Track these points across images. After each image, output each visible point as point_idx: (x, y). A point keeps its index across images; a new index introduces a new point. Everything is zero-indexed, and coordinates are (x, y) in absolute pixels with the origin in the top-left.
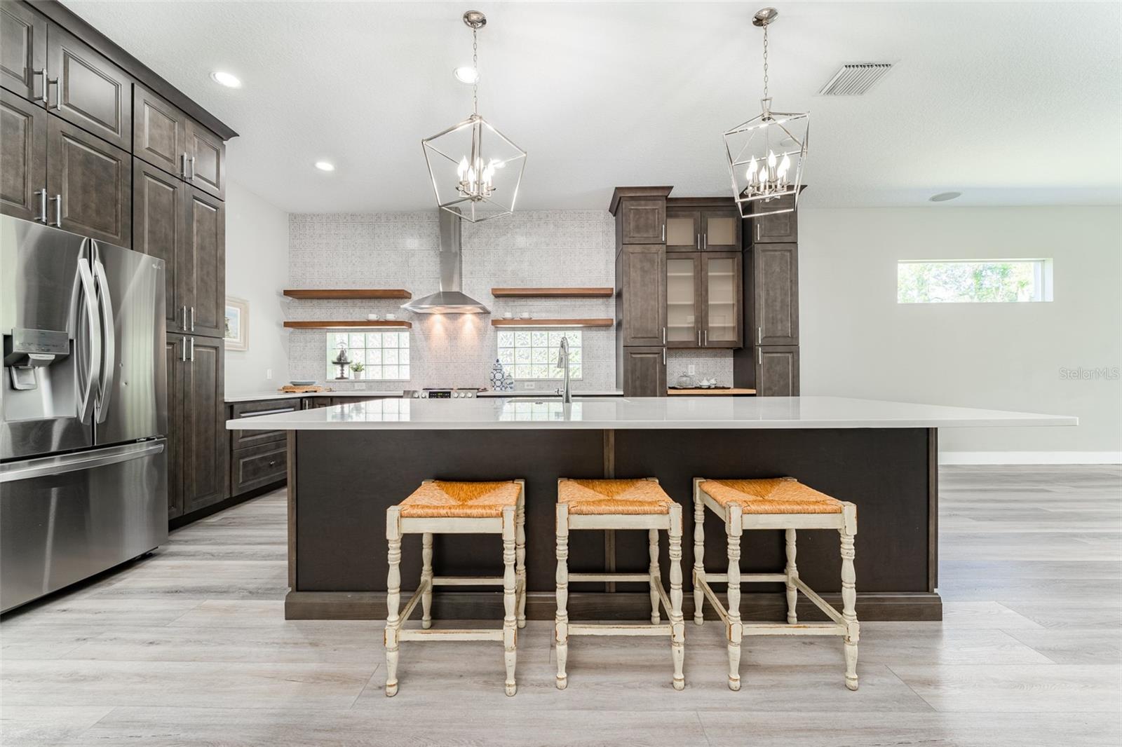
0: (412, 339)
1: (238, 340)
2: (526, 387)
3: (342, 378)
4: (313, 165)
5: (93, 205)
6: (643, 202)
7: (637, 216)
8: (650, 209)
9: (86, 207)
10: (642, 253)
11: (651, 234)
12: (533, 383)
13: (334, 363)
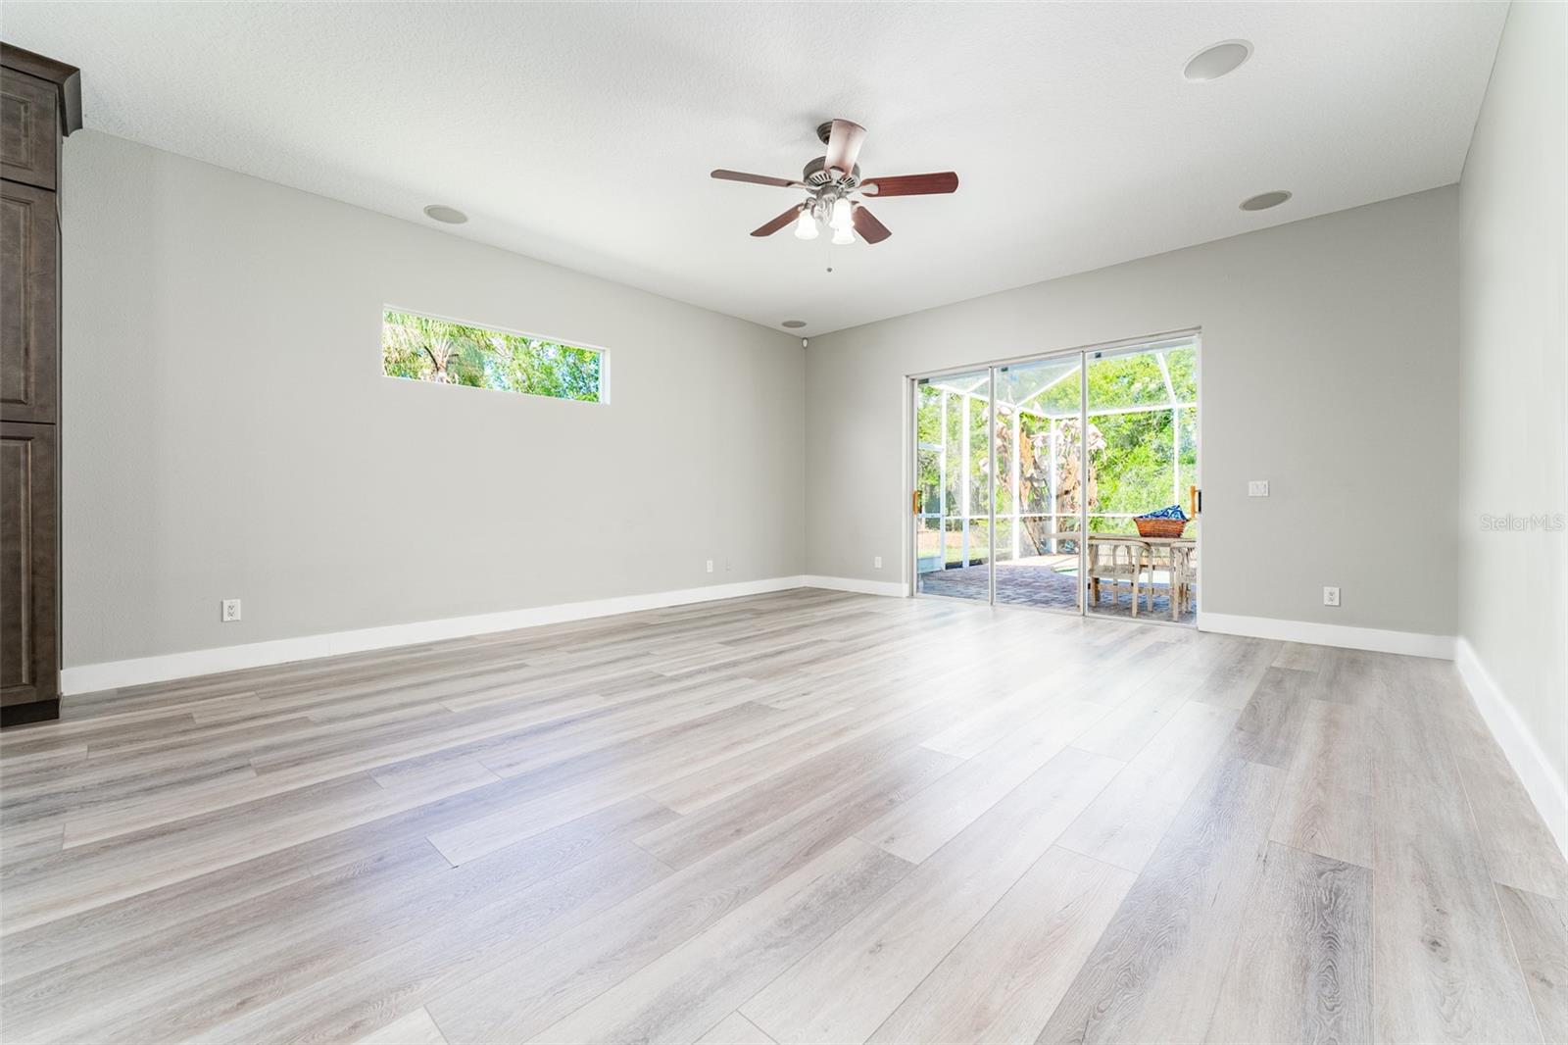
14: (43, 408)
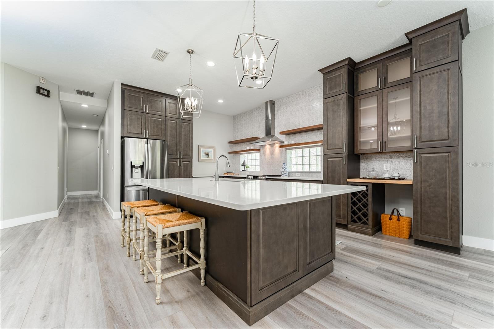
0: (260, 156)
1: (212, 159)
2: (297, 175)
3: (244, 170)
4: (217, 101)
5: (156, 131)
6: (333, 73)
7: (331, 81)
8: (337, 75)
9: (154, 132)
10: (333, 101)
11: (338, 89)
12: (300, 174)
13: (242, 165)
14: (454, 140)
